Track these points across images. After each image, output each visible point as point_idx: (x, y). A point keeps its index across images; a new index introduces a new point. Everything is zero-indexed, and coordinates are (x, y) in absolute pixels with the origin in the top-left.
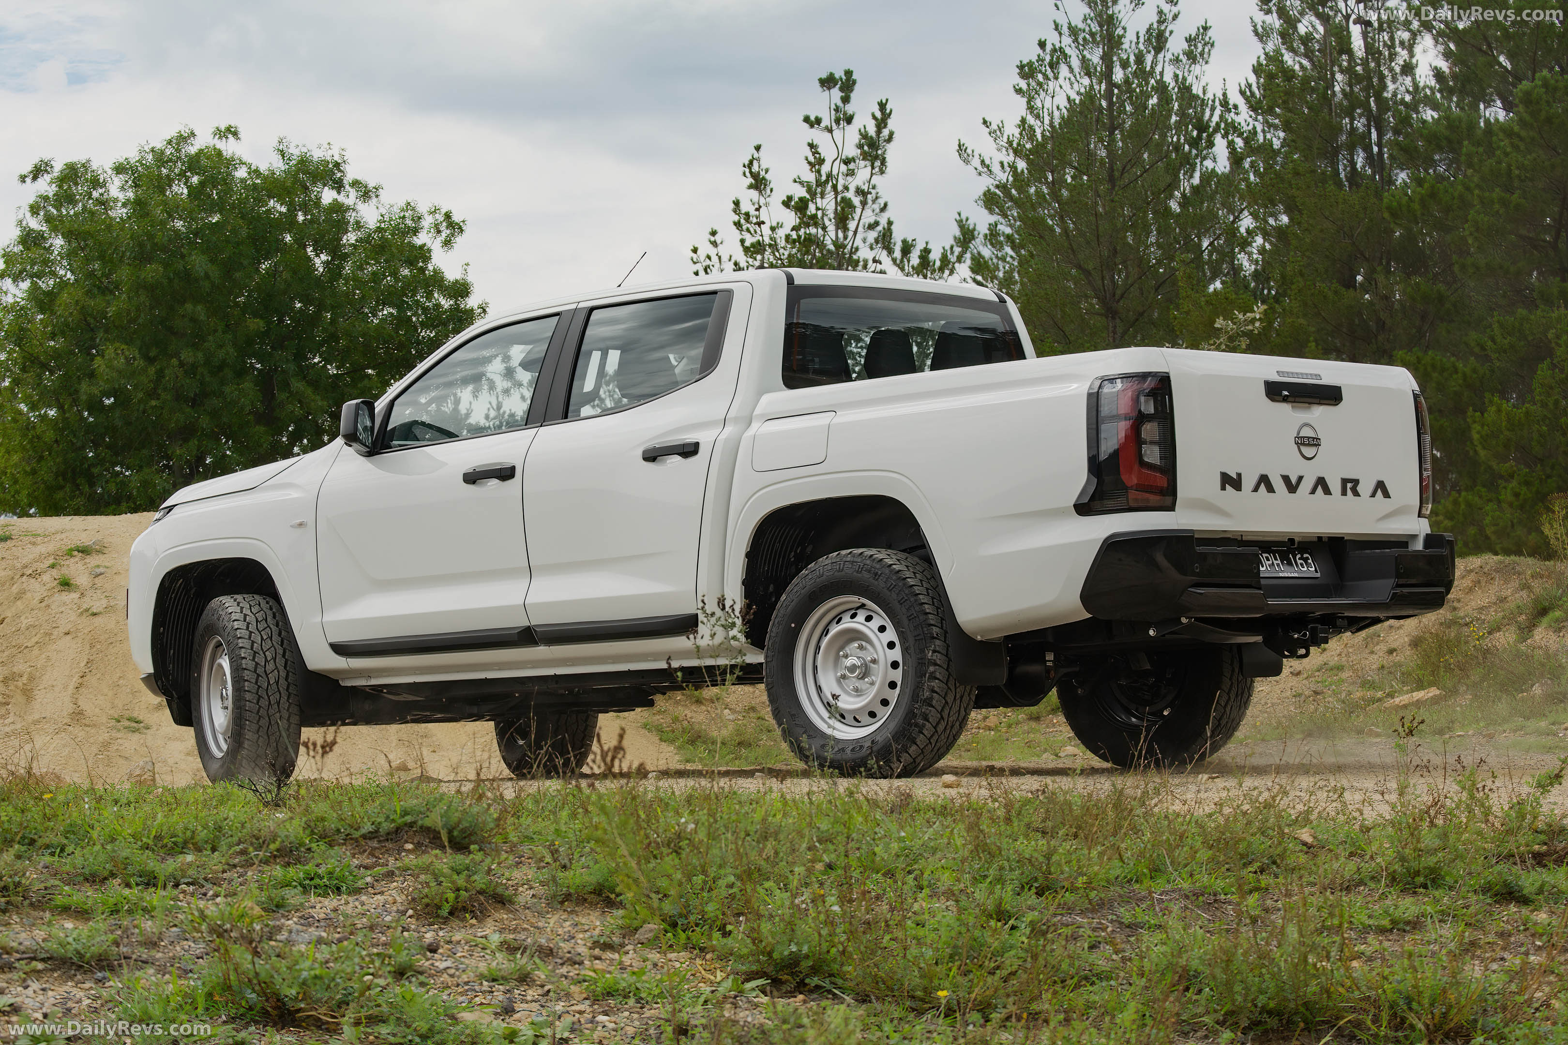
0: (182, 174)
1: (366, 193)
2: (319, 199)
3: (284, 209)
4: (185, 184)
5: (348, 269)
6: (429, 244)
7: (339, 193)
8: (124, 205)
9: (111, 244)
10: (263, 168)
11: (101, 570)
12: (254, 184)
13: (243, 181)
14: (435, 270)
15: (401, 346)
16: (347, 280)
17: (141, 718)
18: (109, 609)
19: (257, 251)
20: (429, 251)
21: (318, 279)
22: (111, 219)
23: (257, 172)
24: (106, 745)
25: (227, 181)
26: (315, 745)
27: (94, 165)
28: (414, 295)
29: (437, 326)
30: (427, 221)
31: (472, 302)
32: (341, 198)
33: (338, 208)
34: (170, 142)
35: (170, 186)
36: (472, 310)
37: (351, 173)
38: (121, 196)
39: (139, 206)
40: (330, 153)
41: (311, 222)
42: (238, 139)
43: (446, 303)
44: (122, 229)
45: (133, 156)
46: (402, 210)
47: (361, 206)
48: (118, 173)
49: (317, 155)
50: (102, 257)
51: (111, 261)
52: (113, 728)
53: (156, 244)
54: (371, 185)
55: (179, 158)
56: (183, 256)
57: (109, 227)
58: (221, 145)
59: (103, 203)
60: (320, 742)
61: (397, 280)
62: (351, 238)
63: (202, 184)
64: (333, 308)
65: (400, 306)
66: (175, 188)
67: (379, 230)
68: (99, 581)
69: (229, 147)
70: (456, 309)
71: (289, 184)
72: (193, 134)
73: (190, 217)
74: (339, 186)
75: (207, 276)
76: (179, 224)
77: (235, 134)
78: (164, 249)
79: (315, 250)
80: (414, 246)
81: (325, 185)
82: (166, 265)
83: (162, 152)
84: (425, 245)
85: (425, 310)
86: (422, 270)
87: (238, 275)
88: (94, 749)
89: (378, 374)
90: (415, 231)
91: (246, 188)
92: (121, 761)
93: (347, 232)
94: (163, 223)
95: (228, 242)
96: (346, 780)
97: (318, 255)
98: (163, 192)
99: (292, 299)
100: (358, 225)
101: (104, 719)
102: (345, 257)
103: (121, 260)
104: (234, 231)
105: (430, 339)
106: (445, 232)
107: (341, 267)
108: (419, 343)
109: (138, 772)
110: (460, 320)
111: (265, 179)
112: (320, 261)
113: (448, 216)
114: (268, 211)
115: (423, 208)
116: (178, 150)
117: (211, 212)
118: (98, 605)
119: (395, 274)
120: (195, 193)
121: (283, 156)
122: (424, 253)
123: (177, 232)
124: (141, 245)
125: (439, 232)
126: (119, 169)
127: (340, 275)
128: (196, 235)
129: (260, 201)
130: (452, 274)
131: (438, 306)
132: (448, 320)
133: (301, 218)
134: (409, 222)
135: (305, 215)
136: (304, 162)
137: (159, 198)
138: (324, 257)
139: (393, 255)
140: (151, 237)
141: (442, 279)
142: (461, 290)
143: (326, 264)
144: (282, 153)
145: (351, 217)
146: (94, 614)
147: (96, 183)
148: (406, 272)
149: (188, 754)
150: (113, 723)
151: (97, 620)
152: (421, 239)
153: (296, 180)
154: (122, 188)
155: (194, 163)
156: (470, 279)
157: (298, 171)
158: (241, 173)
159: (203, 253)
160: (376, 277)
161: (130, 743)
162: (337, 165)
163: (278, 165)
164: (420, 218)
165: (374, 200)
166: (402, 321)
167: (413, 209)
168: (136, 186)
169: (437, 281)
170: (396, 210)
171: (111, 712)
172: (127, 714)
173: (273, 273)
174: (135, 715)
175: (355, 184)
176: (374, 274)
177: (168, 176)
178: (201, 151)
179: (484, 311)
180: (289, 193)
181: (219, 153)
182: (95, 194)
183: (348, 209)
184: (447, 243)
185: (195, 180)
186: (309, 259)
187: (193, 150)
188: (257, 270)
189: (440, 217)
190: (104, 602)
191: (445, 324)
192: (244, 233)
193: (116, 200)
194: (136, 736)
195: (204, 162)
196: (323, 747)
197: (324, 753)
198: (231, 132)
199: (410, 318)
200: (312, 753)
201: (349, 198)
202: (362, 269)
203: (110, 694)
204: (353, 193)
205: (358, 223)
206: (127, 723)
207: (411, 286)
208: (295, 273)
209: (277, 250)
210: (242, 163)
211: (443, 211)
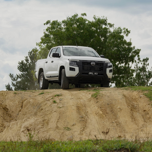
0: (76, 23)
1: (111, 26)
2: (102, 27)
3: (95, 29)
4: (76, 25)
5: (108, 41)
6: (123, 35)
7: (106, 26)
8: (64, 29)
9: (62, 36)
10: (91, 21)
11: (61, 99)
12: (90, 25)
13: (87, 24)
14: (124, 40)
15: (118, 55)
16: (108, 42)
17: (69, 128)
18: (63, 107)
19: (90, 37)
20: (123, 36)
21: (102, 42)
22: (62, 32)
23: (90, 22)
24: (63, 133)
25: (84, 24)
26: (105, 132)
27: (58, 21)
28: (121, 45)
29: (125, 51)
30: (123, 31)
31: (132, 46)
32: (106, 27)
33: (106, 29)
34: (73, 16)
35: (73, 25)
36: (132, 48)
37: (108, 22)
38: (64, 27)
39: (67, 29)
40: (104, 18)
41: (101, 31)
42: (86, 16)
43: (127, 47)
44: (64, 34)
45: (66, 19)
46: (118, 29)
47: (110, 28)
48: (63, 23)
49: (101, 18)
50: (60, 39)
51: (62, 40)
52: (64, 130)
53: (71, 36)
54: (112, 24)
55: (75, 20)
56: (76, 39)
57: (62, 33)
58: (83, 17)
59: (60, 28)
60: (106, 132)
61: (117, 42)
62: (108, 34)
63: (79, 24)
64: (105, 48)
65: (118, 47)
66: (74, 25)
67: (114, 33)
68: (61, 101)
69: (84, 17)
70: (129, 48)
71: (96, 24)
72: (77, 15)
73: (77, 31)
74: (106, 24)
75: (81, 42)
76: (75, 32)
77: (86, 15)
78: (72, 37)
79: (101, 37)
80: (120, 36)
81: (103, 24)
82: (73, 40)
83: (72, 18)
84: (122, 35)
85: (123, 48)
86: (122, 40)
87: (86, 42)
88: (60, 134)
89: (114, 61)
90: (121, 33)
91: (88, 25)
92: (66, 136)
93: (107, 33)
94: (72, 32)
95: (85, 36)
96: (110, 139)
97: (102, 38)
98: (72, 26)
99: (97, 46)
100: (110, 32)
101: (62, 128)
102: (107, 38)
103: (64, 39)
104: (86, 34)
105: (124, 54)
106: (126, 33)
107: (106, 40)
108: (122, 54)
109: (69, 138)
110: (130, 50)
111: (91, 23)
112: (102, 39)
113: (127, 30)
114: (92, 29)
115: (122, 28)
116: (74, 18)
117: (81, 30)
118: (61, 106)
119: (117, 41)
120: (78, 26)
121: (95, 19)
122: (122, 37)
123: (75, 34)
124: (68, 37)
125: (125, 33)
126: (63, 22)
127: (106, 41)
128: (78, 34)
129: (90, 28)
130: (128, 41)
131: (125, 47)
132: (127, 50)
133: (99, 31)
134: (119, 31)
135: (99, 30)
136: (99, 20)
137: (71, 27)
138: (103, 38)
139: (116, 38)
140: (70, 35)
141: (126, 42)
142: (130, 44)
143: (103, 39)
144: (95, 18)
145: (108, 30)
146: (60, 108)
147: (59, 25)
148: (119, 41)
149: (79, 134)
150: (64, 129)
151: (61, 109)
152: (122, 34)
153: (97, 23)
154: (64, 26)
155: (78, 21)
156: (131, 42)
157: (98, 22)
158: (87, 22)
159: (80, 38)
160: (113, 42)
161: (67, 132)
162: (105, 20)
163: (94, 20)
164: (121, 30)
165: (113, 27)
166: (118, 50)
167: (120, 29)
168: (67, 25)
169: (125, 42)
170: (117, 29)
171: (64, 127)
172: (67, 127)
173: (93, 41)
174: (68, 127)
175: (109, 24)
176: (113, 41)
177: (73, 23)
178: (79, 18)
179: (134, 48)
180: (96, 26)
181: (83, 18)
182: (59, 27)
183: (108, 29)
184: (127, 35)
185: (78, 24)
186: (100, 39)
187: (77, 18)
188: (90, 41)
189: (125, 30)
190: (62, 105)
191: (127, 51)
192: (88, 34)
193: (63, 28)
194: (69, 131)
195: (80, 20)
196: (106, 133)
197: (106, 134)
198: (85, 14)
199: (120, 50)
200: (104, 134)
201: (108, 27)
202: (110, 40)
203: (63, 123)
204: (108, 26)
205: (109, 31)
206: (67, 129)
207: (120, 44)
208: (98, 41)
209: (94, 37)
210: (87, 20)
211: (126, 29)
